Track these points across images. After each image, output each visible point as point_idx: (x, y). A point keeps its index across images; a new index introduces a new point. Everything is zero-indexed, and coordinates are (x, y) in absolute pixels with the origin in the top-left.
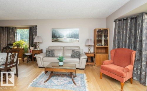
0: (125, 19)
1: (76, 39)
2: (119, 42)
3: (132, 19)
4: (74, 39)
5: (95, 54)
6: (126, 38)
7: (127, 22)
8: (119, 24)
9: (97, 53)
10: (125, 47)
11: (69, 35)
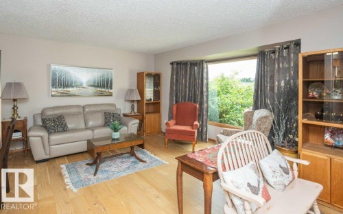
0: (184, 64)
1: (107, 90)
2: (177, 94)
3: (191, 64)
4: (103, 89)
5: (143, 115)
6: (185, 89)
7: (186, 67)
8: (177, 69)
9: (147, 113)
10: (185, 100)
11: (94, 82)
